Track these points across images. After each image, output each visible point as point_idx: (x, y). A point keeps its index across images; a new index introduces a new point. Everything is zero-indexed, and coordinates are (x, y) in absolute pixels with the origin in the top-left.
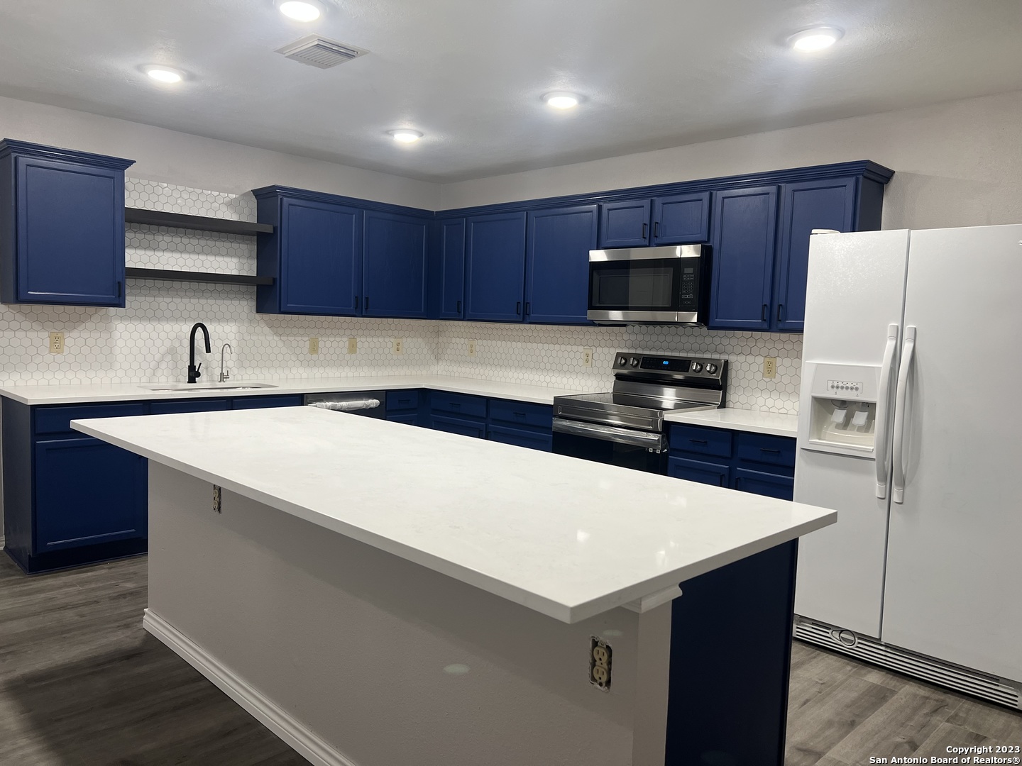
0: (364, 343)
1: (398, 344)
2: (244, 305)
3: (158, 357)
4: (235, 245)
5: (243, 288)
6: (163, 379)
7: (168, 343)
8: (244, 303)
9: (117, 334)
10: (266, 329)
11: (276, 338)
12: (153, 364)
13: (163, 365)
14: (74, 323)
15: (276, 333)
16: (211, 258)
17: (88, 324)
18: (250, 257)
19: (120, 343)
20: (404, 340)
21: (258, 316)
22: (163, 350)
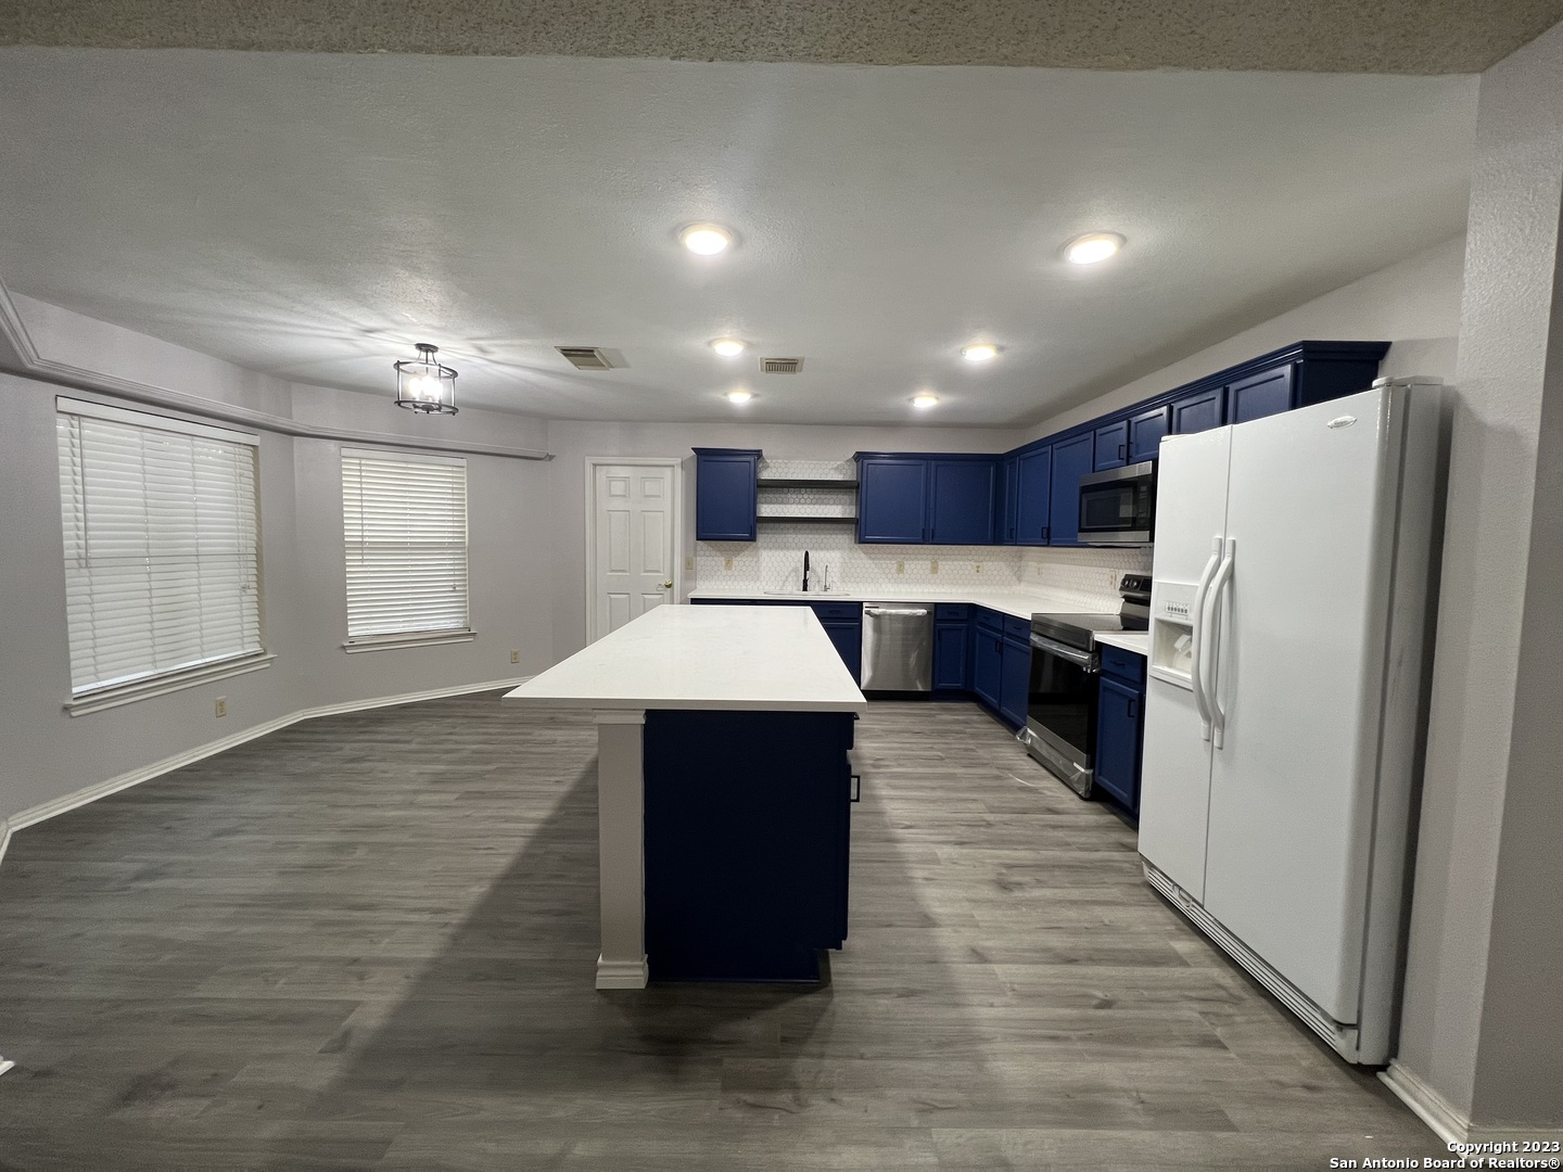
0: (944, 566)
1: (978, 567)
2: (845, 539)
3: (787, 573)
4: (840, 496)
5: (845, 526)
6: (790, 588)
7: (793, 565)
8: (846, 536)
9: (762, 559)
10: (862, 555)
11: (870, 562)
12: (784, 578)
13: (790, 579)
14: (738, 552)
15: (870, 558)
16: (823, 507)
17: (746, 552)
18: (851, 504)
19: (764, 564)
20: (985, 563)
21: (857, 546)
22: (790, 569)
